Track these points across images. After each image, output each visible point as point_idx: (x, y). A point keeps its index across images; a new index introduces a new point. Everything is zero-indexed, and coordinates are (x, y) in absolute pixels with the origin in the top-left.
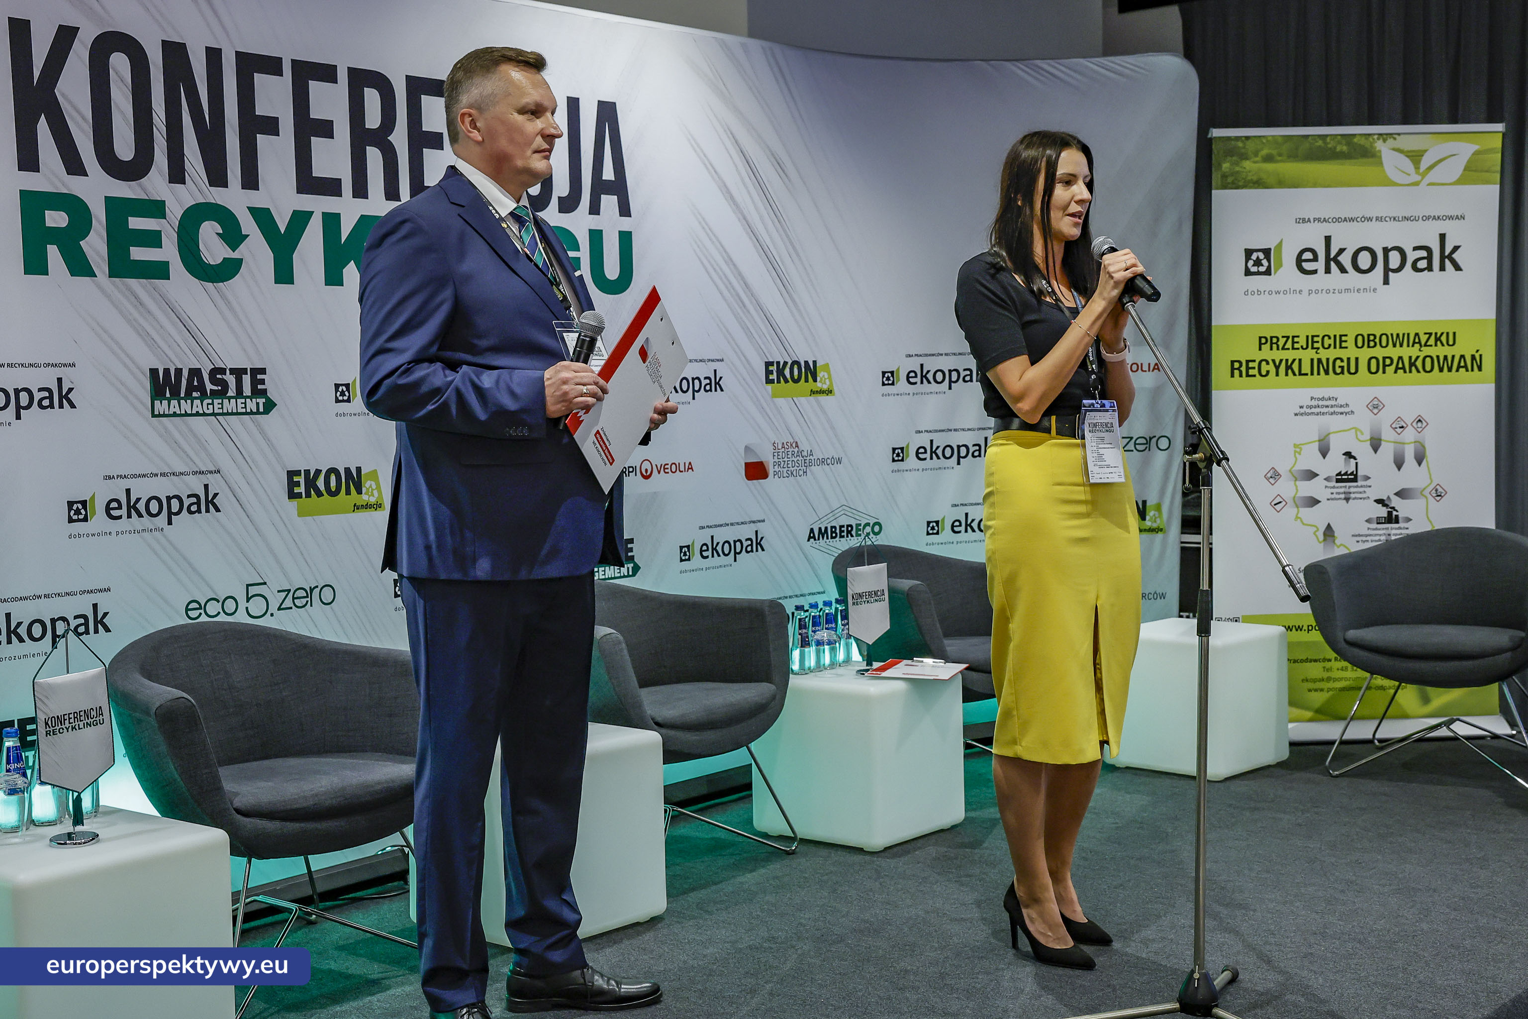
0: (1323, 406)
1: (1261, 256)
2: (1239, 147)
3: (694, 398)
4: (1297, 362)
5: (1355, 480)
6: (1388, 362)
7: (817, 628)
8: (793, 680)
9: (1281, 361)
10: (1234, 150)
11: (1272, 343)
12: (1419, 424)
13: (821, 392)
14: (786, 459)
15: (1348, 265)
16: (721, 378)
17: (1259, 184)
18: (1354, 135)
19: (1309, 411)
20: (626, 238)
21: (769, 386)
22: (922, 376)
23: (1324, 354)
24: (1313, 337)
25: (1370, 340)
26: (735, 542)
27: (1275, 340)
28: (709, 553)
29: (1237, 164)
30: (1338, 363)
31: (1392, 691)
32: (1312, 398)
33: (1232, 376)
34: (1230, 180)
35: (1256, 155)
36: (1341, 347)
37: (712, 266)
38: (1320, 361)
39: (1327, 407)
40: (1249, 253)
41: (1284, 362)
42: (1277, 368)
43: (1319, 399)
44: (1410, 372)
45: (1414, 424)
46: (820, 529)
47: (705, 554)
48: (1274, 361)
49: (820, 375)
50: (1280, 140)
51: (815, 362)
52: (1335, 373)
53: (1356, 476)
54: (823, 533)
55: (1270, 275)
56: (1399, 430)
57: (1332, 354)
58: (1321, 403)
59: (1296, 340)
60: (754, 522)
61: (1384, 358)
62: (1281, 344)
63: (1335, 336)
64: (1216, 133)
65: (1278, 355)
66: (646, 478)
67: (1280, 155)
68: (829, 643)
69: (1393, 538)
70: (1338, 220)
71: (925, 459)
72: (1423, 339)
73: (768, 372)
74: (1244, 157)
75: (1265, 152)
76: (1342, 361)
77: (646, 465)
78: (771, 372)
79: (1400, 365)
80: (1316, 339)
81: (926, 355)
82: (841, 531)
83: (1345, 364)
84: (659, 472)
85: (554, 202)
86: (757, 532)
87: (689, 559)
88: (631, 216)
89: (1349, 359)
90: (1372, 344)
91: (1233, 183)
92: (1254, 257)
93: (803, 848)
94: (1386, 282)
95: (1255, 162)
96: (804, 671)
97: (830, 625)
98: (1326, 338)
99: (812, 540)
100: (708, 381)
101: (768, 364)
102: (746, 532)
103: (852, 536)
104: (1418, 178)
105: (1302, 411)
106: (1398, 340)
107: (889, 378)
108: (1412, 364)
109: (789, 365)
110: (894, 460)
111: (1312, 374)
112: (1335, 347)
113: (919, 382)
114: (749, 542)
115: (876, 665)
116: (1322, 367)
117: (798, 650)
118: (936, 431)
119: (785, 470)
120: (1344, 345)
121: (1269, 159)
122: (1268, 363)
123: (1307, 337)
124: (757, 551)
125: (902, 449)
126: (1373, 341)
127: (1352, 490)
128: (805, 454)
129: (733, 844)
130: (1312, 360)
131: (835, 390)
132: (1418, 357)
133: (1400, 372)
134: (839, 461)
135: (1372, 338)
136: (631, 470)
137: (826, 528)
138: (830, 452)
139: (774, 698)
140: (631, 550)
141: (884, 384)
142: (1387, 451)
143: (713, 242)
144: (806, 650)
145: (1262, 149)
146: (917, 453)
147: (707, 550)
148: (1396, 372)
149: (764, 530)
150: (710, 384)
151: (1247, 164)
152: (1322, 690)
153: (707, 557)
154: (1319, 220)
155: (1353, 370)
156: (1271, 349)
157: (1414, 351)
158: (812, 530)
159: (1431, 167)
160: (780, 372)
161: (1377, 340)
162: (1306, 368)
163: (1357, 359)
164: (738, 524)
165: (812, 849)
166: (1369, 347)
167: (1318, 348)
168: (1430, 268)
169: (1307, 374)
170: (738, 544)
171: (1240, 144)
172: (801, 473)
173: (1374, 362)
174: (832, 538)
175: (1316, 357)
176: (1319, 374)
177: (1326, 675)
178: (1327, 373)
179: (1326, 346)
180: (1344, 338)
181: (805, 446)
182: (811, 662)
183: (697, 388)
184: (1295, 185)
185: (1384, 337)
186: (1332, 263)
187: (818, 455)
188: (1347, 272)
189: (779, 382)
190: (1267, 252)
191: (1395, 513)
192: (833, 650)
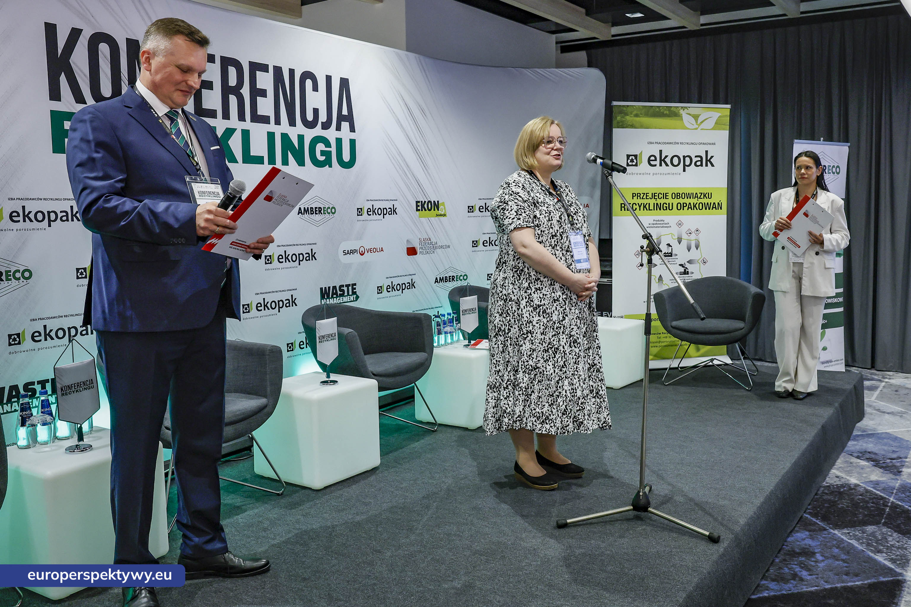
0: (658, 224)
1: (633, 158)
2: (624, 110)
3: (384, 218)
4: (648, 204)
5: (671, 256)
6: (685, 205)
7: (445, 326)
8: (435, 350)
9: (641, 204)
10: (623, 111)
11: (638, 196)
12: (697, 232)
13: (441, 215)
14: (425, 246)
15: (669, 162)
16: (396, 208)
17: (632, 126)
18: (671, 107)
19: (653, 226)
20: (353, 143)
21: (418, 212)
22: (486, 208)
23: (659, 201)
24: (654, 194)
25: (677, 196)
26: (402, 284)
27: (639, 195)
28: (391, 290)
29: (623, 117)
30: (665, 205)
31: (686, 347)
32: (654, 220)
33: (621, 210)
34: (620, 124)
35: (631, 114)
36: (666, 198)
37: (392, 156)
38: (657, 204)
39: (660, 224)
40: (628, 156)
41: (643, 204)
42: (640, 207)
43: (657, 221)
44: (694, 209)
45: (695, 232)
46: (440, 278)
47: (389, 290)
48: (638, 204)
49: (440, 207)
50: (641, 107)
51: (438, 202)
52: (664, 210)
53: (672, 254)
54: (441, 280)
55: (637, 166)
56: (689, 235)
57: (662, 201)
58: (658, 222)
59: (648, 195)
60: (411, 275)
61: (683, 203)
62: (641, 196)
63: (663, 193)
64: (615, 103)
65: (640, 201)
66: (362, 255)
67: (642, 114)
68: (450, 333)
69: (686, 281)
70: (665, 143)
71: (487, 246)
72: (699, 195)
73: (417, 206)
74: (627, 114)
75: (635, 112)
76: (666, 204)
77: (362, 249)
78: (419, 206)
79: (690, 207)
80: (656, 195)
81: (488, 199)
82: (450, 279)
83: (667, 206)
84: (368, 252)
85: (319, 125)
86: (412, 279)
87: (381, 293)
88: (355, 132)
89: (669, 204)
90: (678, 197)
91: (622, 126)
92: (631, 158)
93: (440, 428)
94: (684, 171)
95: (631, 117)
96: (439, 346)
97: (451, 324)
98: (660, 194)
99: (437, 283)
100: (390, 210)
101: (417, 202)
102: (407, 280)
103: (454, 281)
104: (697, 126)
105: (650, 226)
106: (689, 196)
107: (471, 209)
108: (695, 206)
109: (426, 203)
110: (473, 247)
111: (654, 210)
112: (663, 198)
113: (484, 211)
114: (409, 284)
115: (473, 342)
116: (658, 207)
117: (437, 337)
118: (492, 233)
119: (425, 251)
120: (667, 197)
121: (637, 116)
122: (636, 205)
123: (652, 194)
124: (412, 288)
125: (477, 241)
126: (679, 196)
127: (670, 260)
128: (433, 243)
129: (407, 427)
130: (654, 204)
131: (447, 214)
132: (697, 203)
133: (690, 209)
134: (449, 247)
135: (678, 194)
136: (355, 251)
137: (443, 277)
138: (445, 243)
139: (427, 359)
140: (355, 289)
141: (469, 212)
142: (684, 243)
143: (393, 146)
144: (440, 336)
145: (634, 111)
146: (483, 243)
147: (390, 288)
148: (688, 209)
149: (415, 278)
150: (391, 211)
151: (628, 118)
152: (657, 347)
153: (390, 291)
154: (657, 143)
155: (671, 208)
156: (637, 198)
157: (695, 201)
158: (437, 278)
159: (702, 122)
160: (423, 206)
161: (681, 196)
162: (652, 207)
163: (672, 203)
164: (403, 276)
165: (444, 429)
166: (677, 198)
167: (657, 199)
168: (701, 165)
169: (652, 210)
170: (404, 285)
171: (625, 109)
172: (432, 252)
173: (679, 204)
174: (446, 282)
175: (656, 202)
176: (657, 210)
177: (658, 340)
178: (660, 209)
179: (660, 198)
180: (667, 195)
181: (433, 240)
182: (442, 342)
183: (385, 213)
184: (647, 128)
185: (683, 194)
186: (662, 162)
187: (439, 244)
188: (668, 166)
189: (422, 210)
190: (636, 156)
191: (687, 270)
192: (452, 336)
